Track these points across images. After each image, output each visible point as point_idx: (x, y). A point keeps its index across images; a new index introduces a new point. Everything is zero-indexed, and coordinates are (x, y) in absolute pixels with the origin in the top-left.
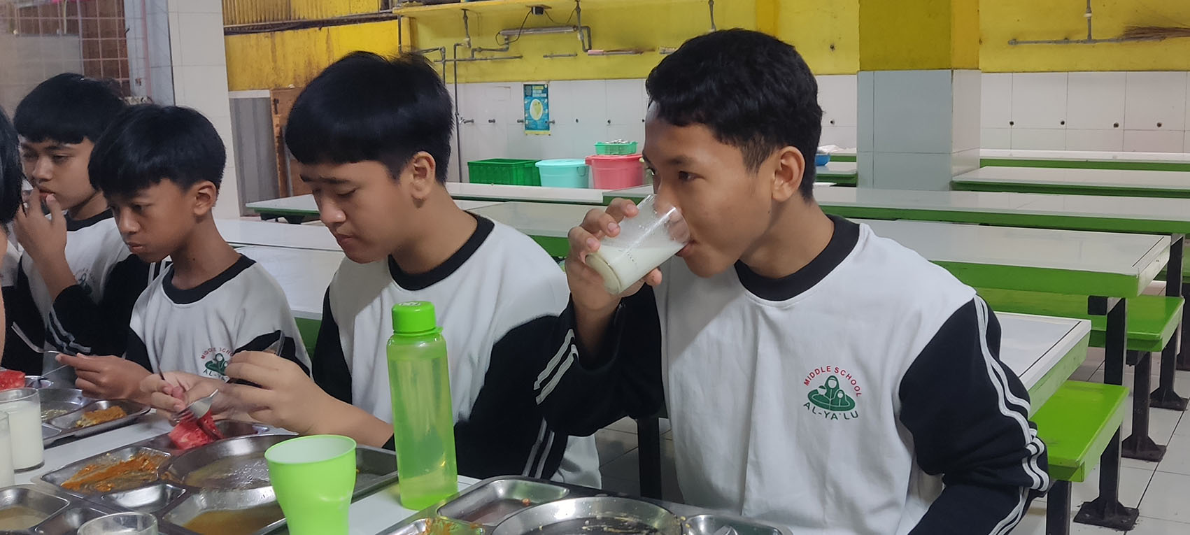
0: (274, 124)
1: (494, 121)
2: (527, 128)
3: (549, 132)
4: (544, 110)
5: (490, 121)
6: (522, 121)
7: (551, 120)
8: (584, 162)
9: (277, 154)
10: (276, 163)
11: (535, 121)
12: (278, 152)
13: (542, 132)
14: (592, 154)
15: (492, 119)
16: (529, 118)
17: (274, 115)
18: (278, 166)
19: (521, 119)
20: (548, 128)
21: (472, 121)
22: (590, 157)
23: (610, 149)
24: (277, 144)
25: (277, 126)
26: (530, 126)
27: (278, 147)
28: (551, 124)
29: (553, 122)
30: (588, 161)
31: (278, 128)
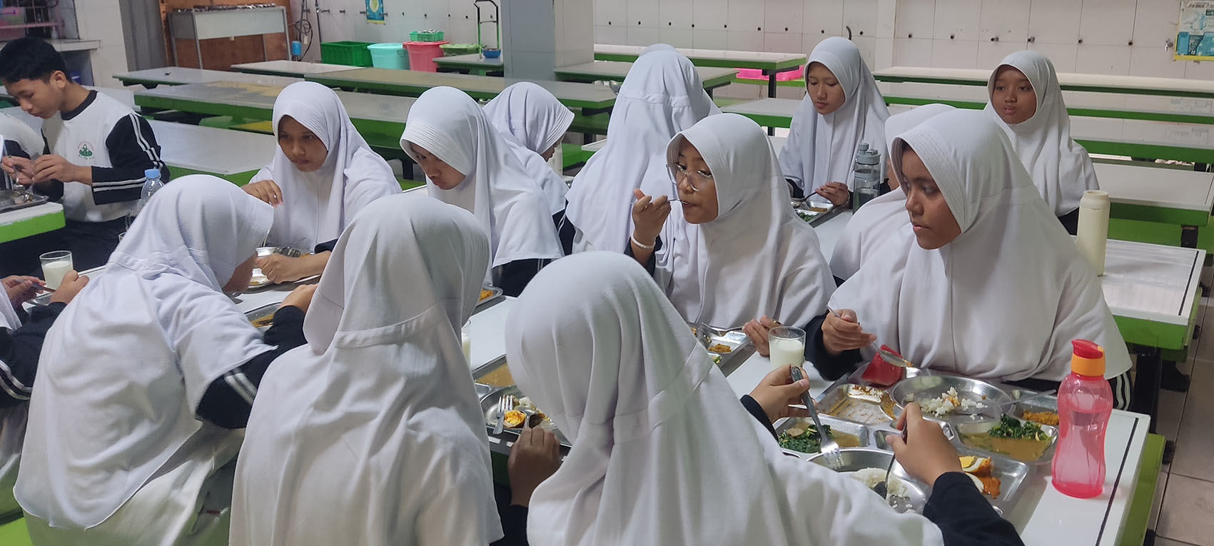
0: (162, 11)
1: (344, 12)
2: (369, 18)
3: (384, 22)
4: (380, 4)
5: (341, 12)
6: (364, 13)
7: (385, 12)
8: (402, 47)
9: (165, 34)
10: (163, 41)
11: (374, 13)
12: (165, 32)
13: (379, 22)
14: (408, 41)
15: (342, 10)
16: (369, 10)
17: (161, 4)
18: (166, 43)
19: (362, 11)
20: (383, 19)
21: (329, 11)
22: (406, 43)
23: (421, 37)
24: (164, 27)
25: (164, 12)
26: (370, 16)
27: (165, 29)
28: (385, 16)
29: (387, 14)
30: (404, 46)
31: (165, 14)
